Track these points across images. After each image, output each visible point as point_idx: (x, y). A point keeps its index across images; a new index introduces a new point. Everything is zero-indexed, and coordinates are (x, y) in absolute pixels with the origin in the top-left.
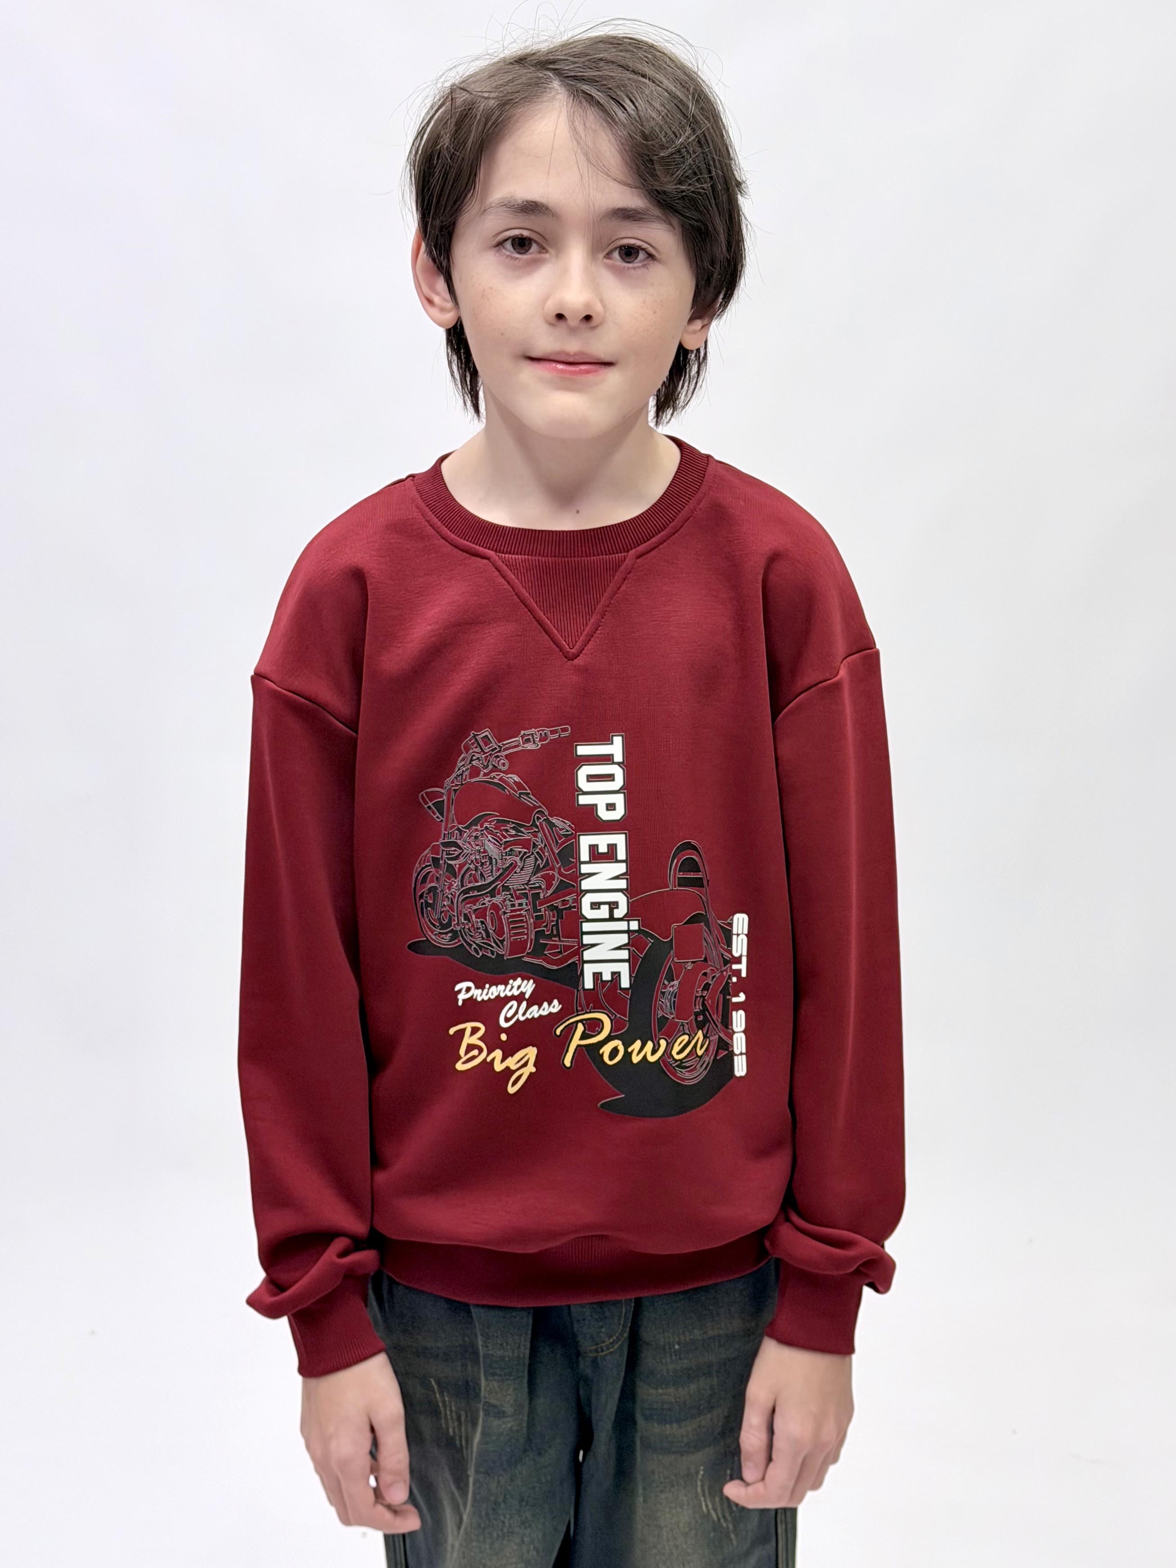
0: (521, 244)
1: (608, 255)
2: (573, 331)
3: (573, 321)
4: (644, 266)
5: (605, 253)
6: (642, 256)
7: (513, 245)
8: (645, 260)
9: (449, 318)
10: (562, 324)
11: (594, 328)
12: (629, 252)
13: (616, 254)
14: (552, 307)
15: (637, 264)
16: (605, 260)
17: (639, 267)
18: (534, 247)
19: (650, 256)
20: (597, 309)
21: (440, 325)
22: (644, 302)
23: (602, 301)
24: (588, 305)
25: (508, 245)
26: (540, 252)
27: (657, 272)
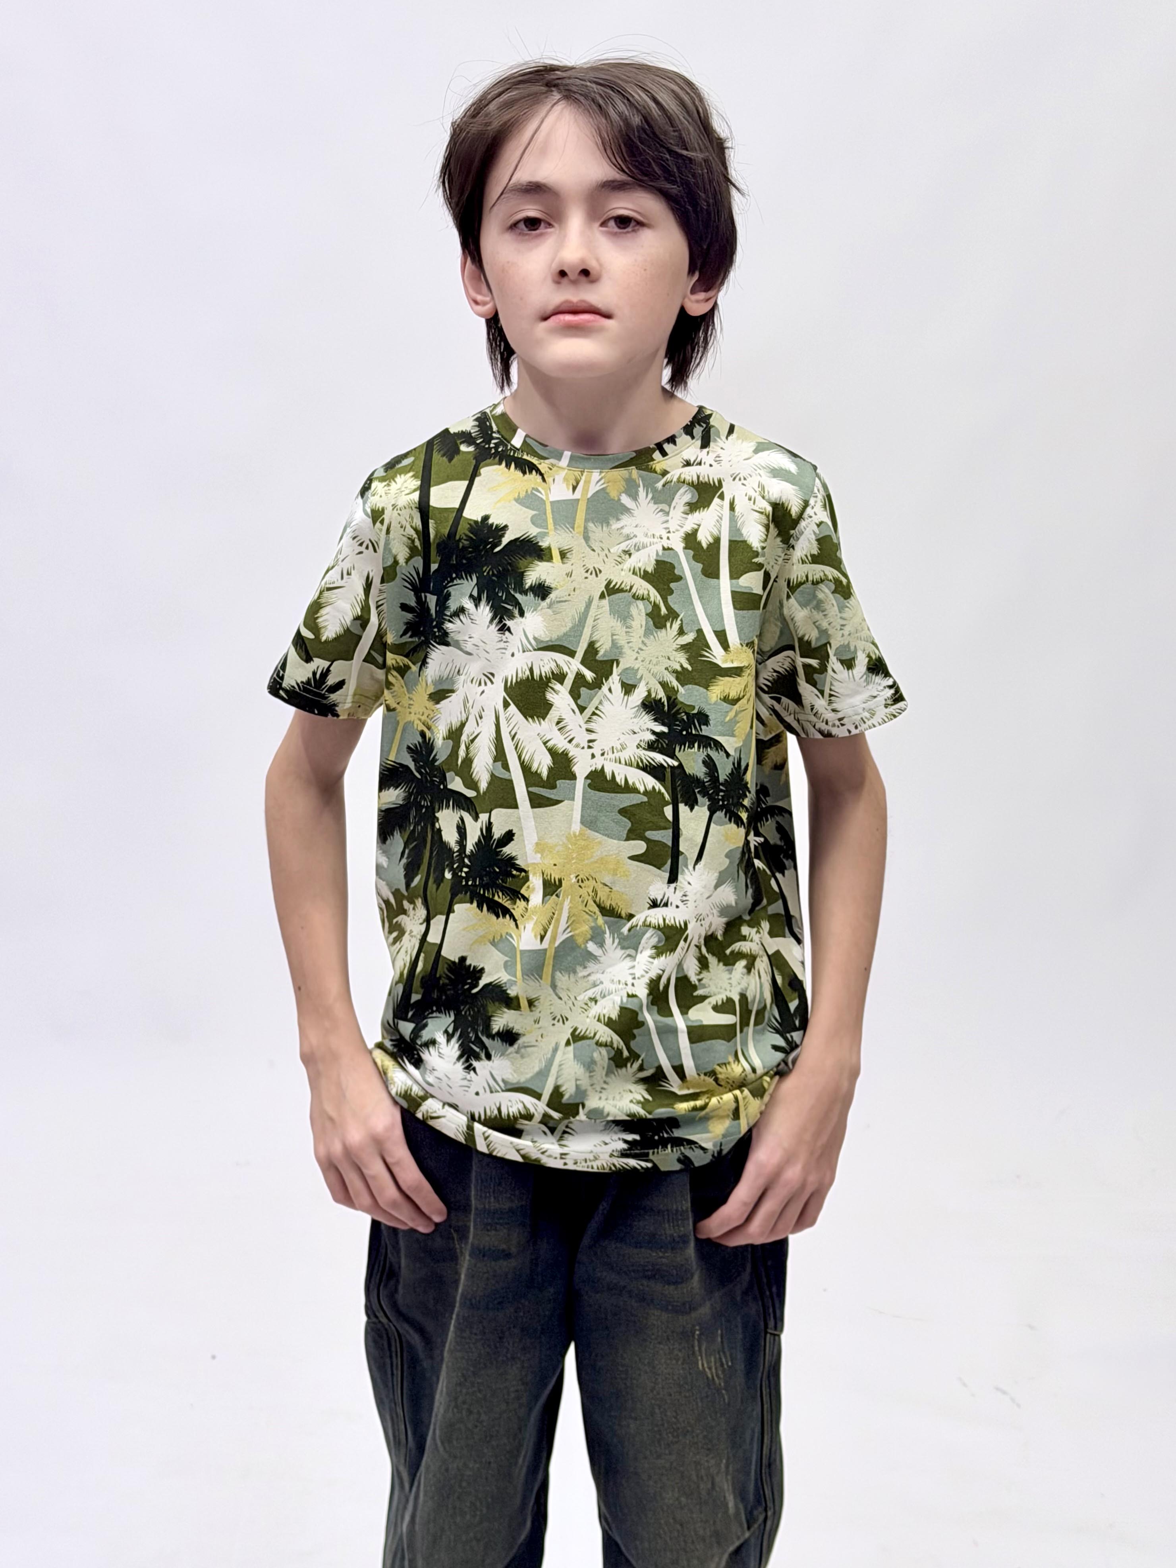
0: (532, 223)
1: (604, 224)
2: (574, 282)
3: (572, 275)
4: (633, 231)
5: (602, 220)
6: (633, 223)
7: (527, 227)
8: (635, 226)
9: (488, 308)
10: (565, 280)
11: (593, 281)
12: (623, 222)
13: (612, 223)
14: (555, 268)
15: (629, 229)
16: (601, 229)
17: (628, 232)
18: (543, 225)
19: (640, 224)
20: (592, 265)
21: (481, 315)
22: (636, 260)
23: (598, 260)
24: (583, 261)
25: (522, 225)
26: (546, 228)
27: (646, 236)
